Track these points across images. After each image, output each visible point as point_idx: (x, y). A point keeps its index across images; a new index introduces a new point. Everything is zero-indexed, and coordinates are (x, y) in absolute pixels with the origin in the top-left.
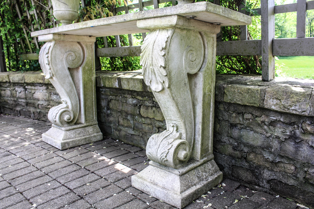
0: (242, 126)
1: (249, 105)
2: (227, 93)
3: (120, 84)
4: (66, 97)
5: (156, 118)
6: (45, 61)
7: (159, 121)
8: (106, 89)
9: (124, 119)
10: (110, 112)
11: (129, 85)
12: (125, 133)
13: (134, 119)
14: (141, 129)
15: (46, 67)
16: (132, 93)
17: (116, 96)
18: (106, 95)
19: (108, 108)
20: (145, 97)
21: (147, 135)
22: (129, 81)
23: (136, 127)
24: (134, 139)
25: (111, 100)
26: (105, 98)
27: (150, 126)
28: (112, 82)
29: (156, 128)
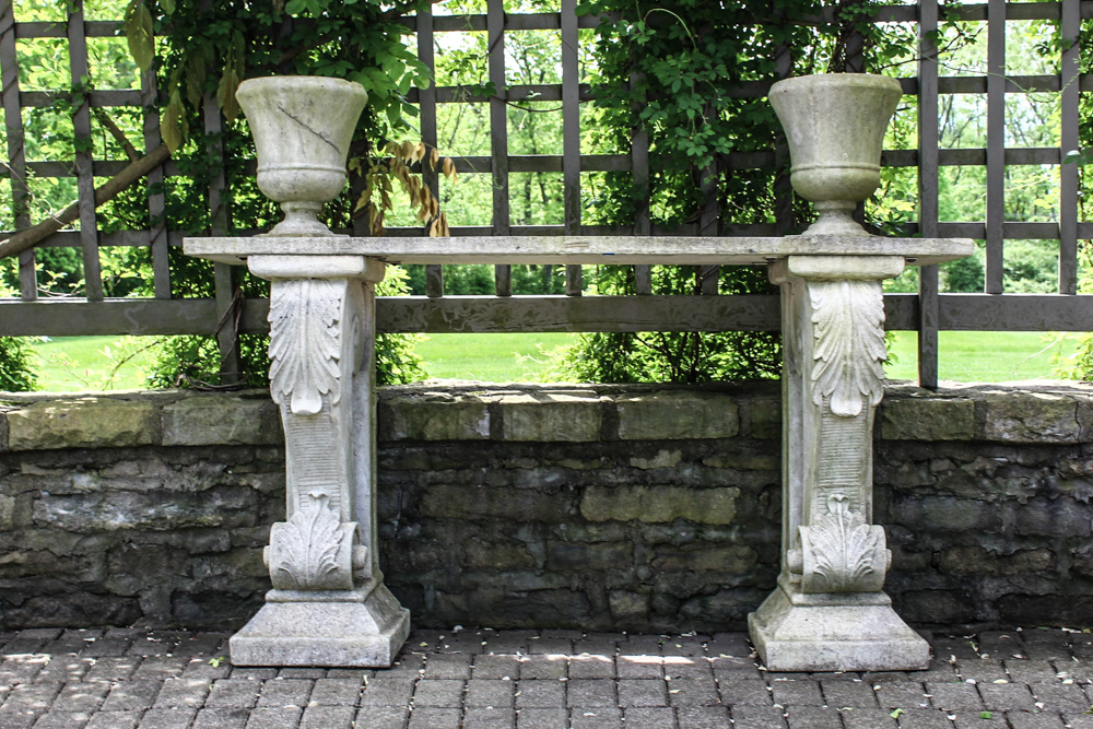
0: (927, 491)
1: (949, 438)
2: (892, 419)
3: (497, 426)
4: (329, 482)
5: (645, 518)
6: (318, 352)
7: (657, 524)
8: (408, 450)
9: (498, 545)
10: (417, 532)
11: (539, 426)
12: (501, 593)
13: (550, 537)
14: (579, 563)
15: (313, 371)
16: (539, 451)
17: (458, 469)
18: (407, 471)
19: (409, 518)
20: (596, 461)
21: (608, 578)
22: (544, 411)
23: (558, 561)
24: (540, 605)
25: (430, 484)
26: (400, 483)
27: (620, 548)
28: (461, 422)
29: (646, 546)
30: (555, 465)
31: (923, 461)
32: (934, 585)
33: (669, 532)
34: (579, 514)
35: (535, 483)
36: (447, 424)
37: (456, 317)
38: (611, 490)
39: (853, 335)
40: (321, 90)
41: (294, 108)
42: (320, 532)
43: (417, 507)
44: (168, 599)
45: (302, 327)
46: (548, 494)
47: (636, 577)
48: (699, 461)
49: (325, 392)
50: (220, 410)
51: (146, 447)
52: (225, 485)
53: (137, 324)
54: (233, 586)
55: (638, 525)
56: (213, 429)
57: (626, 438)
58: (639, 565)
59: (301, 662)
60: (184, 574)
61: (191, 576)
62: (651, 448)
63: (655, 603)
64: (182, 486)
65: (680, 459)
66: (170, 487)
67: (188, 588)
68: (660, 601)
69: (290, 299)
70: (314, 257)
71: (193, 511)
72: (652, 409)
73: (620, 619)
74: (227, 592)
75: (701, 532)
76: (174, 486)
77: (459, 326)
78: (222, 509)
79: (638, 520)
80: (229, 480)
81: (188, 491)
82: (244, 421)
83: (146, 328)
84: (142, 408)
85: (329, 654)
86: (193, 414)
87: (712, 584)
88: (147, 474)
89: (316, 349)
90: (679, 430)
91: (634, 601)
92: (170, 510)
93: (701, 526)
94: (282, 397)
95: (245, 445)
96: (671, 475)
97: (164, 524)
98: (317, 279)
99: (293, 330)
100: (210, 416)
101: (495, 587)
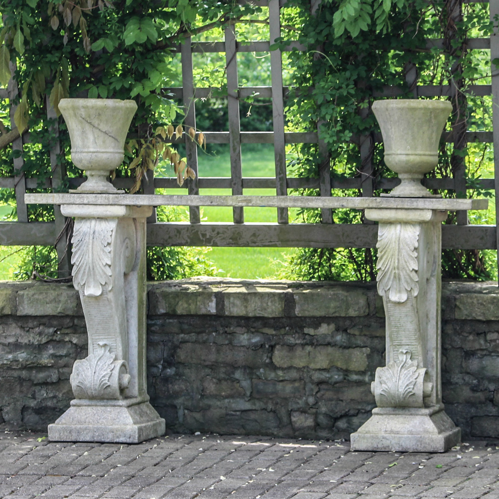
0: (484, 353)
2: (461, 306)
3: (220, 306)
4: (109, 337)
5: (312, 366)
6: (98, 260)
7: (320, 370)
8: (167, 321)
9: (223, 382)
10: (173, 373)
11: (246, 307)
12: (224, 411)
13: (254, 377)
14: (272, 393)
15: (97, 271)
16: (248, 322)
17: (199, 333)
18: (167, 334)
19: (168, 363)
20: (283, 329)
21: (290, 404)
22: (249, 297)
23: (259, 392)
24: (249, 420)
25: (181, 342)
26: (163, 341)
27: (297, 384)
28: (198, 303)
29: (313, 384)
30: (257, 331)
31: (481, 333)
32: (491, 413)
33: (327, 375)
34: (272, 362)
35: (245, 343)
36: (189, 305)
37: (208, 237)
38: (291, 347)
39: (398, 255)
40: (105, 107)
41: (89, 117)
42: (101, 365)
43: (173, 356)
44: (20, 411)
45: (90, 246)
46: (253, 350)
47: (307, 403)
48: (345, 331)
49: (103, 284)
50: (52, 294)
51: (7, 316)
52: (55, 340)
53: (5, 238)
54: (59, 404)
55: (307, 371)
56: (48, 305)
57: (300, 315)
58: (308, 395)
59: (88, 439)
60: (30, 396)
61: (34, 397)
62: (317, 322)
63: (319, 421)
64: (29, 341)
65: (334, 329)
66: (22, 341)
67: (32, 405)
68: (322, 420)
69: (84, 230)
70: (98, 206)
71: (35, 356)
72: (315, 297)
73: (298, 430)
74: (56, 408)
75: (347, 375)
76: (24, 341)
77: (210, 243)
78: (53, 356)
79: (308, 367)
80: (58, 337)
81: (33, 343)
82: (67, 301)
83: (12, 241)
84: (5, 292)
85: (103, 435)
86: (36, 296)
87: (354, 409)
88: (8, 333)
89: (98, 259)
90: (332, 311)
91: (306, 419)
92: (22, 356)
93: (347, 372)
94: (80, 286)
95: (67, 316)
96: (329, 339)
97: (18, 364)
98: (100, 218)
99: (85, 248)
100: (46, 297)
101: (221, 408)
